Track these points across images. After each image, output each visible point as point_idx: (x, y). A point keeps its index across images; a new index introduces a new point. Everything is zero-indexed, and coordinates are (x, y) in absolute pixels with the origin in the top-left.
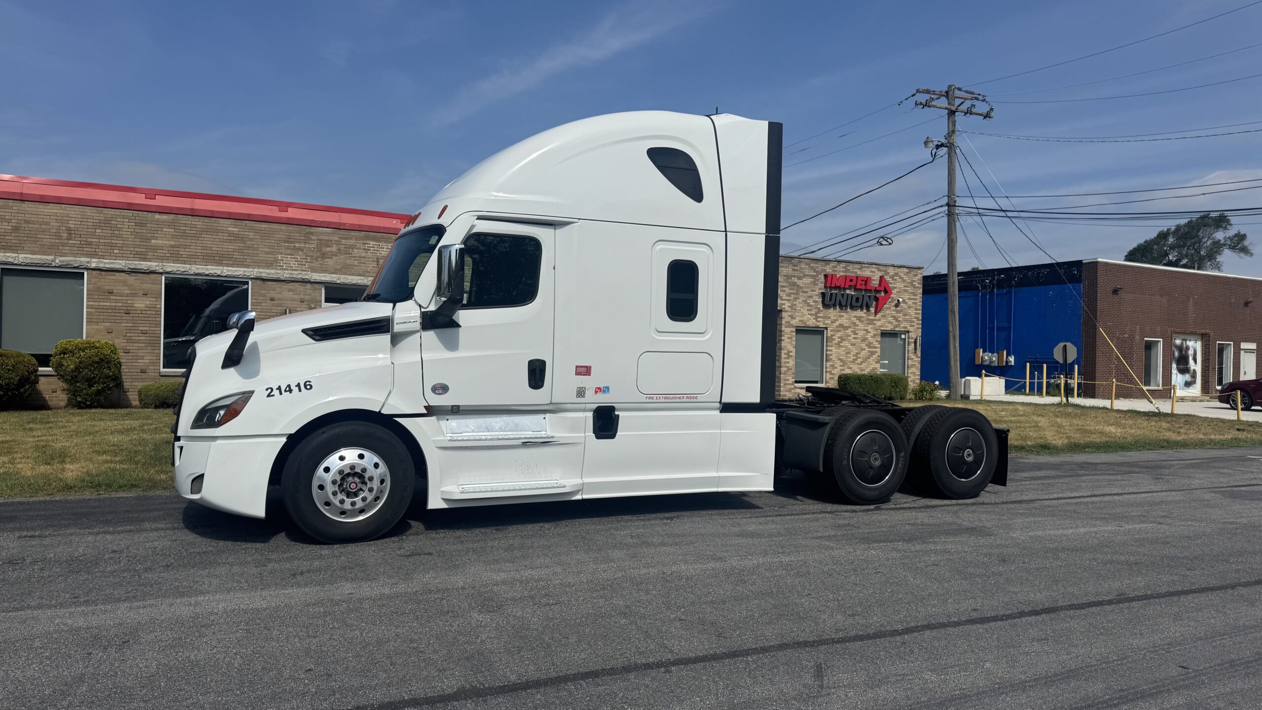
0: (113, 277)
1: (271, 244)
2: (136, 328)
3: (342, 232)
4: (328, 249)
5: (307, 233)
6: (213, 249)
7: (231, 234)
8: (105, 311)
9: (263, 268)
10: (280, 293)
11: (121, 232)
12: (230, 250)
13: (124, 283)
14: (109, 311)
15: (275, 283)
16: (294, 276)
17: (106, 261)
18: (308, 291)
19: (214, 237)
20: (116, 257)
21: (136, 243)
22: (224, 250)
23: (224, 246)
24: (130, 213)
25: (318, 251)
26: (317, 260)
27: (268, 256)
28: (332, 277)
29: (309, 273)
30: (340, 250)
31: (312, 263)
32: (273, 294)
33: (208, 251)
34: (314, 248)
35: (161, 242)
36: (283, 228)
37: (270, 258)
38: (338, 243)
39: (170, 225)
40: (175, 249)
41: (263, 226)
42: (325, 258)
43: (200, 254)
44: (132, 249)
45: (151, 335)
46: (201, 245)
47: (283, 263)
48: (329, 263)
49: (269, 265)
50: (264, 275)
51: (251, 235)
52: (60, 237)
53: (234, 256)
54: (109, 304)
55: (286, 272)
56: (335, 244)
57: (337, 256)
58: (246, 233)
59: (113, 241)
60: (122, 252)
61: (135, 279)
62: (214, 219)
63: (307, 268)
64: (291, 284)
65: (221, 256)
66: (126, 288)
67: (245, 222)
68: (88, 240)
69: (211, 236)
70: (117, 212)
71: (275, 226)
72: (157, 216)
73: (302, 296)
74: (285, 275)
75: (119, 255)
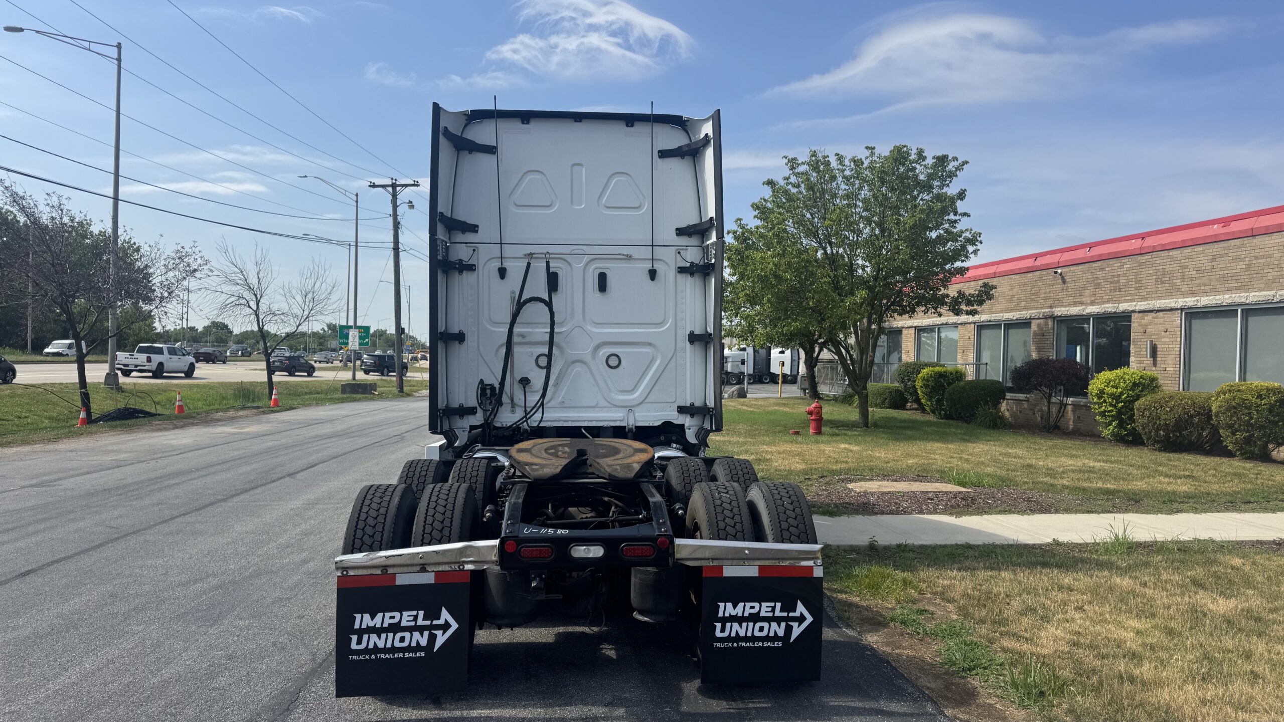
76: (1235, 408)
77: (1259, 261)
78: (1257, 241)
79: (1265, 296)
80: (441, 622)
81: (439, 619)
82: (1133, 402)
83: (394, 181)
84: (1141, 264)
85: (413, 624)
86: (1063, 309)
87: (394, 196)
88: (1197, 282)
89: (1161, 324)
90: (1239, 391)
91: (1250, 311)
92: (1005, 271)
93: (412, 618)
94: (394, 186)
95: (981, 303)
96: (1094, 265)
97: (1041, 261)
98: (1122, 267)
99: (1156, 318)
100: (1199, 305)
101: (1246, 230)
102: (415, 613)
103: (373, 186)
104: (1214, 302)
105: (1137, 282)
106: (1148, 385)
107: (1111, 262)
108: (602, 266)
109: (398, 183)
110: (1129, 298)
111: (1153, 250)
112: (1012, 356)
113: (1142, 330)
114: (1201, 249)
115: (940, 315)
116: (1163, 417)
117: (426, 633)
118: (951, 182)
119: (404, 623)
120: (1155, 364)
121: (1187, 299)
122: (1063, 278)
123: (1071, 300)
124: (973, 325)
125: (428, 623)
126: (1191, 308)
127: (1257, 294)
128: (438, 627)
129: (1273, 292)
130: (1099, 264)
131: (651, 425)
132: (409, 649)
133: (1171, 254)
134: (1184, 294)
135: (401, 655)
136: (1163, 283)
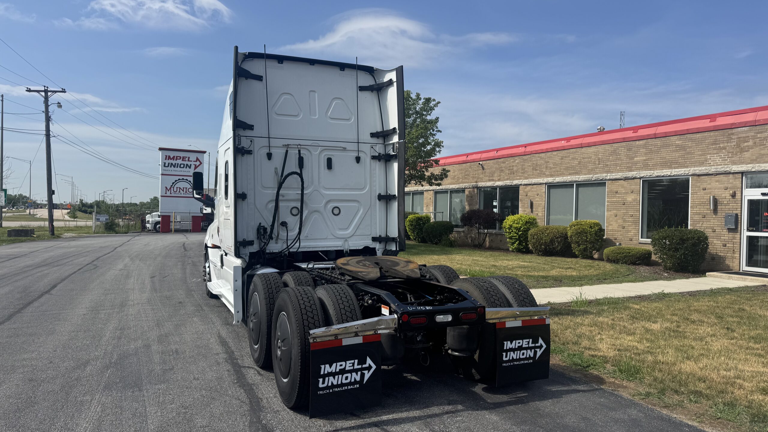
0: (617, 184)
1: (703, 148)
2: (627, 213)
3: (758, 128)
4: (746, 144)
5: (729, 135)
6: (667, 158)
7: (677, 146)
8: (613, 203)
9: (697, 167)
10: (710, 184)
11: (621, 156)
12: (677, 157)
13: (623, 187)
14: (616, 203)
15: (707, 177)
16: (718, 170)
17: (614, 174)
18: (731, 181)
19: (667, 150)
20: (618, 171)
21: (628, 161)
22: (673, 157)
23: (672, 155)
24: (624, 144)
25: (738, 147)
26: (736, 154)
27: (701, 157)
28: (748, 167)
29: (729, 166)
30: (755, 143)
31: (733, 157)
32: (705, 185)
33: (664, 160)
34: (734, 145)
35: (638, 158)
36: (712, 134)
37: (702, 158)
38: (754, 138)
39: (644, 146)
40: (646, 162)
41: (698, 136)
42: (744, 152)
43: (659, 163)
44: (625, 165)
45: (635, 217)
46: (660, 157)
47: (711, 161)
48: (746, 156)
49: (701, 164)
50: (697, 172)
51: (690, 144)
52: (595, 164)
53: (679, 161)
54: (615, 199)
55: (713, 167)
56: (752, 139)
57: (752, 148)
58: (686, 143)
59: (617, 162)
60: (621, 168)
61: (628, 183)
62: (667, 137)
63: (728, 162)
64: (718, 176)
65: (671, 162)
66: (623, 189)
67: (686, 135)
68: (607, 163)
69: (665, 150)
70: (619, 144)
71: (706, 134)
72: (637, 143)
73: (726, 185)
74: (712, 170)
75: (620, 170)
76: (579, 233)
77: (585, 160)
78: (584, 150)
79: (588, 177)
80: (367, 365)
81: (366, 364)
82: (528, 231)
83: (46, 88)
84: (524, 160)
85: (352, 368)
86: (483, 183)
87: (46, 98)
88: (554, 170)
89: (535, 191)
90: (581, 224)
91: (580, 185)
92: (450, 163)
93: (351, 365)
94: (46, 91)
95: (442, 179)
96: (499, 160)
97: (470, 158)
98: (515, 161)
99: (533, 188)
100: (555, 181)
101: (579, 144)
102: (353, 361)
103: (29, 90)
104: (563, 180)
105: (522, 169)
106: (531, 223)
107: (509, 159)
108: (329, 154)
109: (49, 89)
110: (518, 178)
111: (531, 153)
112: (454, 208)
113: (525, 195)
114: (556, 153)
115: (422, 186)
116: (544, 238)
117: (359, 373)
118: (431, 113)
119: (347, 368)
120: (532, 212)
121: (549, 179)
122: (483, 167)
123: (487, 178)
124: (432, 192)
125: (360, 366)
126: (551, 183)
127: (584, 176)
128: (365, 369)
129: (592, 176)
130: (502, 160)
131: (357, 248)
132: (350, 383)
133: (540, 155)
134: (547, 176)
135: (346, 388)
136: (536, 170)
